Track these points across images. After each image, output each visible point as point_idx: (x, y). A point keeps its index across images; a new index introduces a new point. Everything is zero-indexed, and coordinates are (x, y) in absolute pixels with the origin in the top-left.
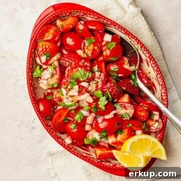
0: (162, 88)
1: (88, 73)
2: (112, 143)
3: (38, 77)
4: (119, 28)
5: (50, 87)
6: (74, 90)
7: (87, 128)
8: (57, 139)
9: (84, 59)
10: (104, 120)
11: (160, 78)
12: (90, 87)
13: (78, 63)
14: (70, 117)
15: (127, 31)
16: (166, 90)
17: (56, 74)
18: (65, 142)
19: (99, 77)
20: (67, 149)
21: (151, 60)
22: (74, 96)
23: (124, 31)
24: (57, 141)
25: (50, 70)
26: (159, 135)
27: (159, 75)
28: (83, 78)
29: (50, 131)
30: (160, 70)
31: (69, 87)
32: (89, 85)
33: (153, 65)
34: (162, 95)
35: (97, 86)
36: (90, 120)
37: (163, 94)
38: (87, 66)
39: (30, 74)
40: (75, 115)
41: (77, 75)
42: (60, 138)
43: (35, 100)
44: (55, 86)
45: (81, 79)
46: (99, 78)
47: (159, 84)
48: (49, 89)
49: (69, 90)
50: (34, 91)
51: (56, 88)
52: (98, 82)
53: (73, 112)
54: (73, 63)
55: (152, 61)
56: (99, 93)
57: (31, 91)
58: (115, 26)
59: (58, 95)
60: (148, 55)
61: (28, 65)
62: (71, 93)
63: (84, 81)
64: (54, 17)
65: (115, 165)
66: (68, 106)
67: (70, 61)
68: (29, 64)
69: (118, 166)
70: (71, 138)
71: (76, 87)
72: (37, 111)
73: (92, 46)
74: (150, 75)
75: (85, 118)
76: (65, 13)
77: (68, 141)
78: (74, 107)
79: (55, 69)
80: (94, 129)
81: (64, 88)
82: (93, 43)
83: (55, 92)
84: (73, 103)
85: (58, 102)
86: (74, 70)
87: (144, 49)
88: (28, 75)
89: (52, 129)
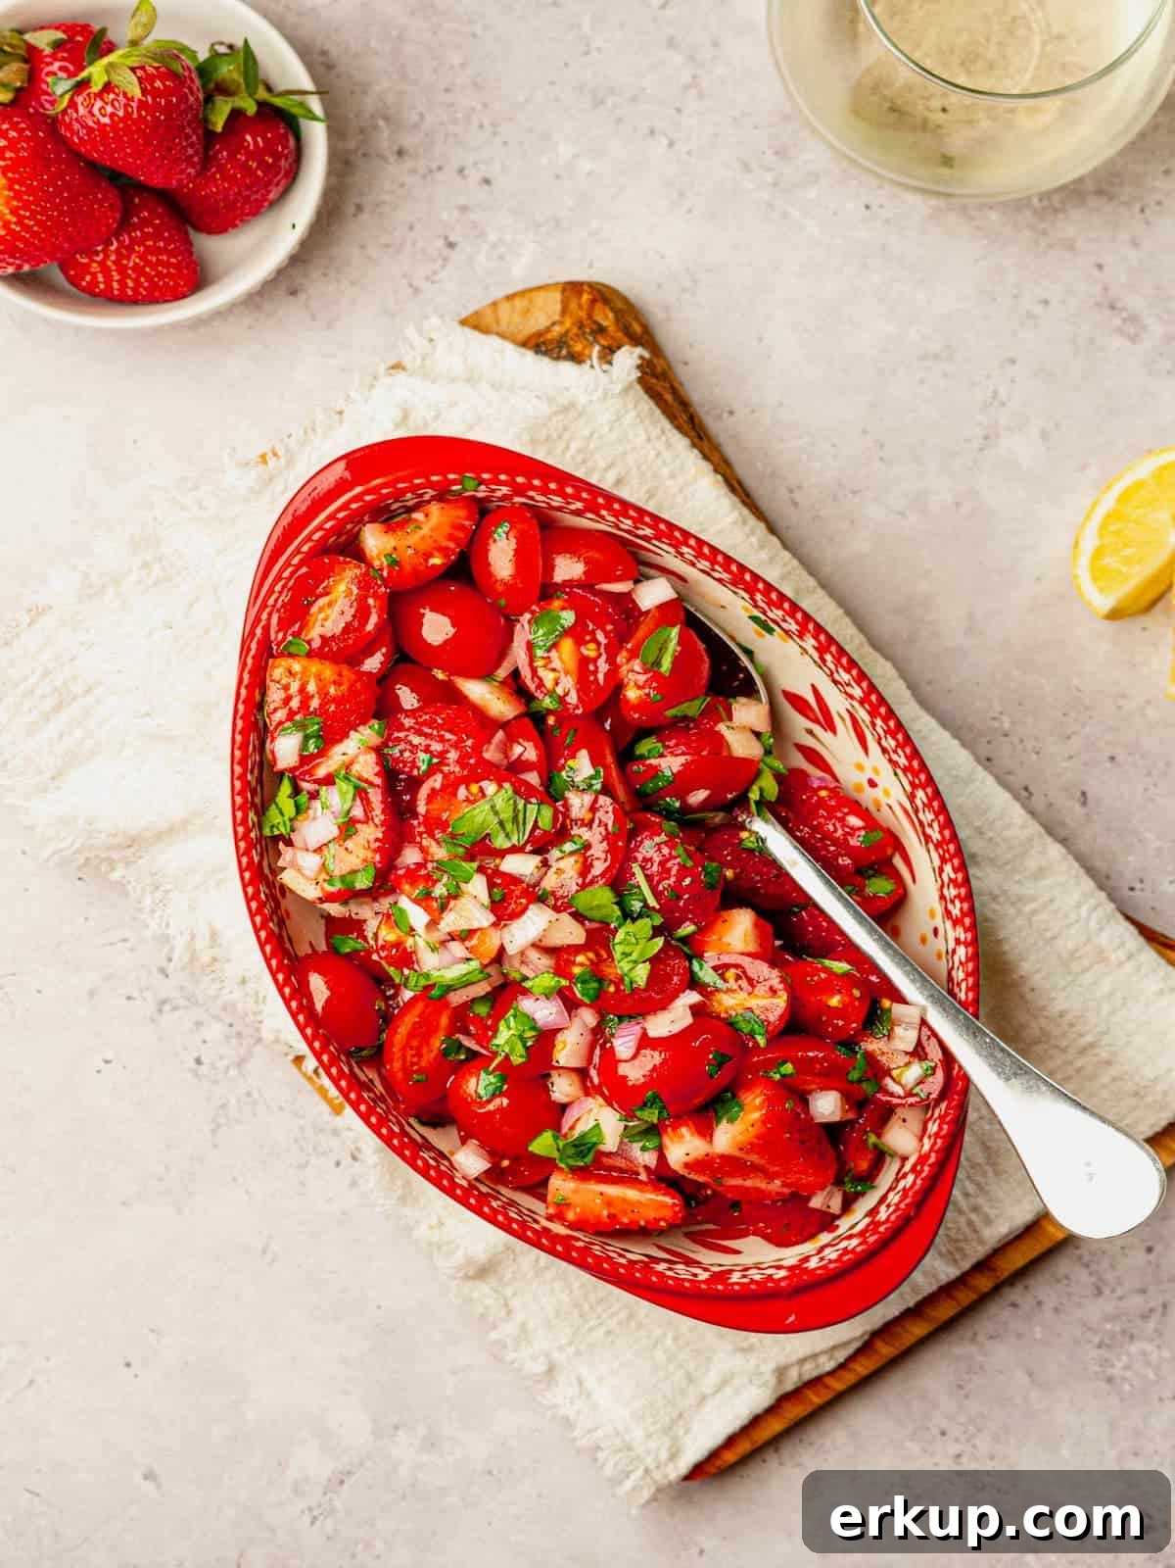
0: (943, 860)
1: (532, 809)
2: (687, 1165)
3: (280, 837)
4: (700, 555)
5: (338, 886)
6: (464, 903)
7: (562, 1088)
8: (411, 1152)
9: (504, 725)
10: (645, 1042)
11: (928, 806)
12: (551, 873)
13: (477, 749)
14: (467, 1033)
15: (742, 568)
16: (962, 868)
17: (368, 819)
18: (452, 1167)
19: (588, 816)
20: (463, 1201)
21: (873, 713)
22: (471, 933)
23: (727, 570)
24: (411, 1162)
25: (337, 799)
26: (943, 1106)
27: (920, 794)
28: (508, 836)
29: (371, 1111)
30: (923, 767)
31: (439, 890)
32: (545, 864)
33: (890, 743)
34: (942, 897)
35: (586, 868)
36: (569, 1049)
37: (951, 892)
38: (527, 766)
39: (252, 816)
40: (495, 1030)
41: (479, 819)
42: (427, 1146)
43: (285, 953)
44: (363, 882)
45: (500, 842)
46: (590, 825)
47: (928, 838)
48: (330, 898)
49: (443, 908)
50: (278, 904)
51: (372, 894)
52: (587, 846)
53: (482, 1010)
54: (453, 755)
55: (879, 722)
56: (601, 898)
57: (262, 905)
58: (676, 547)
59: (388, 935)
60: (857, 692)
61: (238, 769)
62: (450, 922)
63: (515, 850)
64: (359, 513)
65: (722, 1276)
66: (450, 988)
67: (437, 747)
68: (243, 762)
69: (735, 1277)
70: (482, 1146)
71: (478, 886)
72: (301, 1008)
73: (567, 645)
74: (877, 793)
75: (545, 1040)
76: (413, 489)
77: (470, 1162)
78: (482, 989)
79: (361, 794)
80: (598, 1090)
81: (417, 901)
82: (568, 632)
83: (367, 913)
84: (475, 964)
85: (391, 970)
86: (462, 792)
87: (837, 661)
88: (240, 823)
89: (382, 1098)
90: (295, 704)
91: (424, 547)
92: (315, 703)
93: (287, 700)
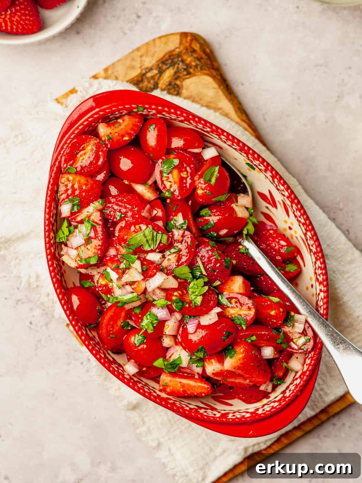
0: (317, 259)
1: (159, 236)
2: (213, 374)
3: (62, 243)
4: (228, 139)
5: (84, 262)
6: (132, 271)
7: (167, 342)
8: (108, 364)
9: (150, 202)
10: (199, 326)
11: (312, 238)
12: (166, 260)
13: (139, 212)
14: (131, 320)
15: (244, 145)
16: (324, 263)
17: (96, 237)
18: (124, 371)
19: (181, 239)
21: (292, 202)
22: (134, 282)
23: (238, 145)
24: (108, 369)
25: (84, 229)
26: (313, 353)
27: (309, 234)
28: (149, 246)
29: (93, 349)
30: (311, 223)
31: (122, 266)
32: (164, 257)
33: (298, 214)
34: (315, 273)
35: (179, 259)
36: (170, 328)
37: (319, 272)
38: (158, 219)
39: (52, 234)
40: (142, 319)
41: (139, 239)
42: (115, 362)
43: (63, 287)
44: (93, 261)
45: (147, 248)
46: (181, 242)
47: (311, 250)
48: (81, 267)
49: (124, 273)
50: (61, 268)
51: (97, 266)
52: (180, 250)
53: (138, 311)
54: (130, 214)
55: (294, 205)
56: (185, 270)
57: (54, 269)
58: (219, 135)
59: (103, 282)
60: (286, 194)
61: (47, 216)
62: (126, 278)
63: (152, 251)
64: (97, 119)
65: (225, 415)
66: (125, 303)
67: (124, 210)
68: (49, 214)
69: (230, 416)
70: (136, 362)
71: (137, 265)
72: (68, 308)
73: (176, 172)
74: (292, 232)
75: (161, 324)
76: (119, 110)
77: (131, 369)
78: (138, 303)
79: (94, 227)
80: (181, 344)
81: (113, 270)
82: (176, 167)
83: (94, 272)
84: (135, 294)
85: (103, 295)
86: (133, 228)
87: (279, 181)
88: (47, 237)
89: (98, 344)
90: (69, 192)
91: (122, 132)
92: (77, 192)
93: (67, 190)
